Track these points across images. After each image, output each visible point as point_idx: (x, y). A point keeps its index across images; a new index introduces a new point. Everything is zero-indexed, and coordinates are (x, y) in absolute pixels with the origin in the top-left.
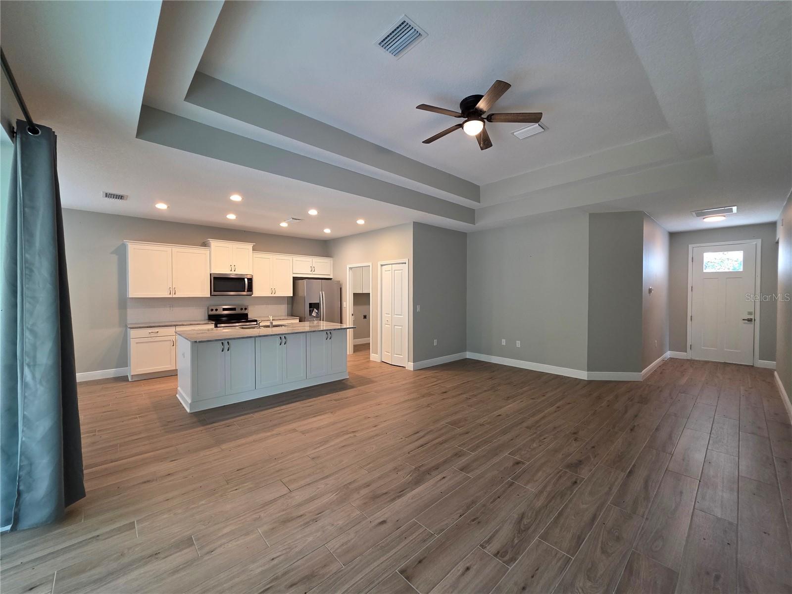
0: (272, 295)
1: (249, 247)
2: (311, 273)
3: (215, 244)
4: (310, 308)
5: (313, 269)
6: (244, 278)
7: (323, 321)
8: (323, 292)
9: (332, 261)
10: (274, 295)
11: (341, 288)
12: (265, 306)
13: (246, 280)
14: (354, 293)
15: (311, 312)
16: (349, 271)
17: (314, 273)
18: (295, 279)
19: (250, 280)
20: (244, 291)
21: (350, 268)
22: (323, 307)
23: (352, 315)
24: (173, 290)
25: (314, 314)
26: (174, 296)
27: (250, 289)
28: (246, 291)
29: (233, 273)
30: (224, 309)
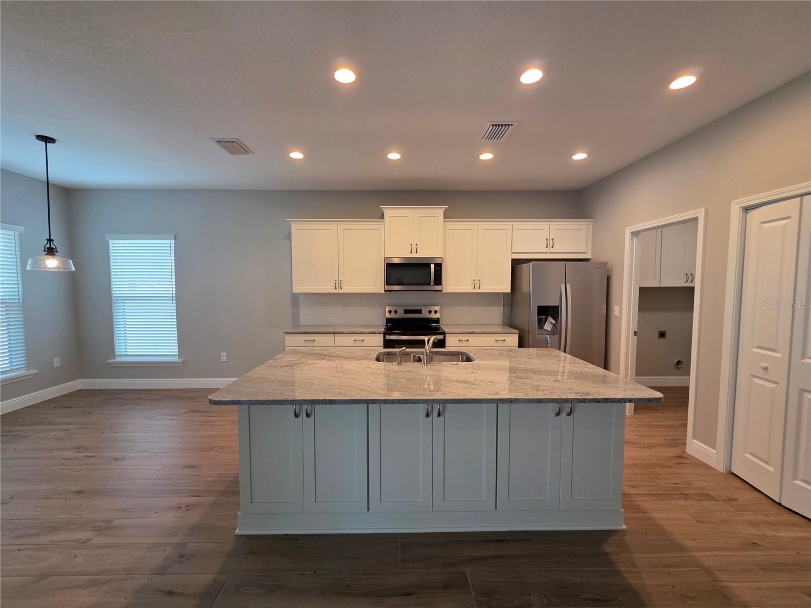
0: (474, 291)
1: (438, 212)
2: (547, 250)
3: (392, 213)
4: (539, 315)
5: (550, 243)
6: (429, 265)
7: (565, 352)
8: (568, 286)
9: (591, 226)
10: (479, 291)
11: (608, 279)
12: (467, 307)
13: (432, 266)
14: (640, 288)
15: (541, 323)
16: (632, 240)
17: (551, 250)
18: (516, 263)
19: (439, 266)
20: (429, 284)
21: (633, 233)
22: (567, 316)
23: (635, 333)
24: (338, 284)
25: (548, 326)
26: (341, 291)
27: (438, 280)
28: (432, 283)
29: (414, 255)
30: (406, 312)
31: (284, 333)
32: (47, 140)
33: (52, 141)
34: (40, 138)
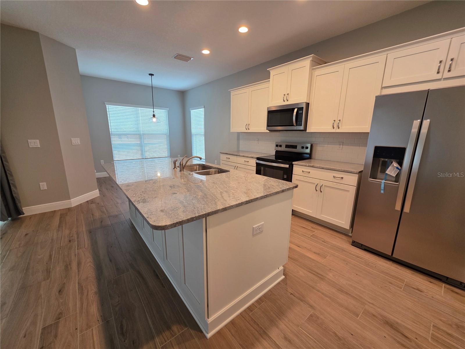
0: (334, 131)
1: (306, 62)
5: (447, 65)
8: (426, 123)
10: (338, 131)
13: (296, 110)
19: (301, 110)
25: (390, 171)
27: (300, 122)
28: (295, 124)
29: (286, 103)
30: (287, 146)
31: (220, 153)
32: (151, 75)
33: (153, 75)
34: (150, 74)
